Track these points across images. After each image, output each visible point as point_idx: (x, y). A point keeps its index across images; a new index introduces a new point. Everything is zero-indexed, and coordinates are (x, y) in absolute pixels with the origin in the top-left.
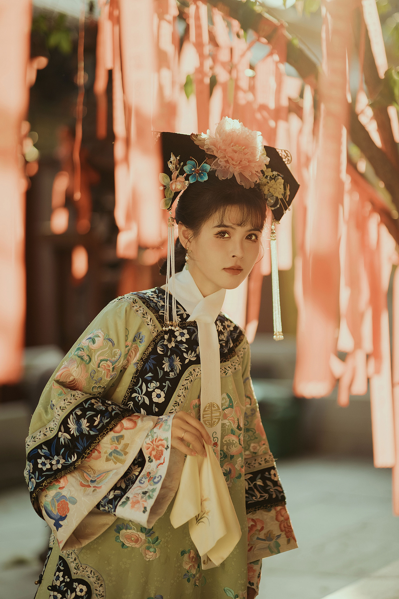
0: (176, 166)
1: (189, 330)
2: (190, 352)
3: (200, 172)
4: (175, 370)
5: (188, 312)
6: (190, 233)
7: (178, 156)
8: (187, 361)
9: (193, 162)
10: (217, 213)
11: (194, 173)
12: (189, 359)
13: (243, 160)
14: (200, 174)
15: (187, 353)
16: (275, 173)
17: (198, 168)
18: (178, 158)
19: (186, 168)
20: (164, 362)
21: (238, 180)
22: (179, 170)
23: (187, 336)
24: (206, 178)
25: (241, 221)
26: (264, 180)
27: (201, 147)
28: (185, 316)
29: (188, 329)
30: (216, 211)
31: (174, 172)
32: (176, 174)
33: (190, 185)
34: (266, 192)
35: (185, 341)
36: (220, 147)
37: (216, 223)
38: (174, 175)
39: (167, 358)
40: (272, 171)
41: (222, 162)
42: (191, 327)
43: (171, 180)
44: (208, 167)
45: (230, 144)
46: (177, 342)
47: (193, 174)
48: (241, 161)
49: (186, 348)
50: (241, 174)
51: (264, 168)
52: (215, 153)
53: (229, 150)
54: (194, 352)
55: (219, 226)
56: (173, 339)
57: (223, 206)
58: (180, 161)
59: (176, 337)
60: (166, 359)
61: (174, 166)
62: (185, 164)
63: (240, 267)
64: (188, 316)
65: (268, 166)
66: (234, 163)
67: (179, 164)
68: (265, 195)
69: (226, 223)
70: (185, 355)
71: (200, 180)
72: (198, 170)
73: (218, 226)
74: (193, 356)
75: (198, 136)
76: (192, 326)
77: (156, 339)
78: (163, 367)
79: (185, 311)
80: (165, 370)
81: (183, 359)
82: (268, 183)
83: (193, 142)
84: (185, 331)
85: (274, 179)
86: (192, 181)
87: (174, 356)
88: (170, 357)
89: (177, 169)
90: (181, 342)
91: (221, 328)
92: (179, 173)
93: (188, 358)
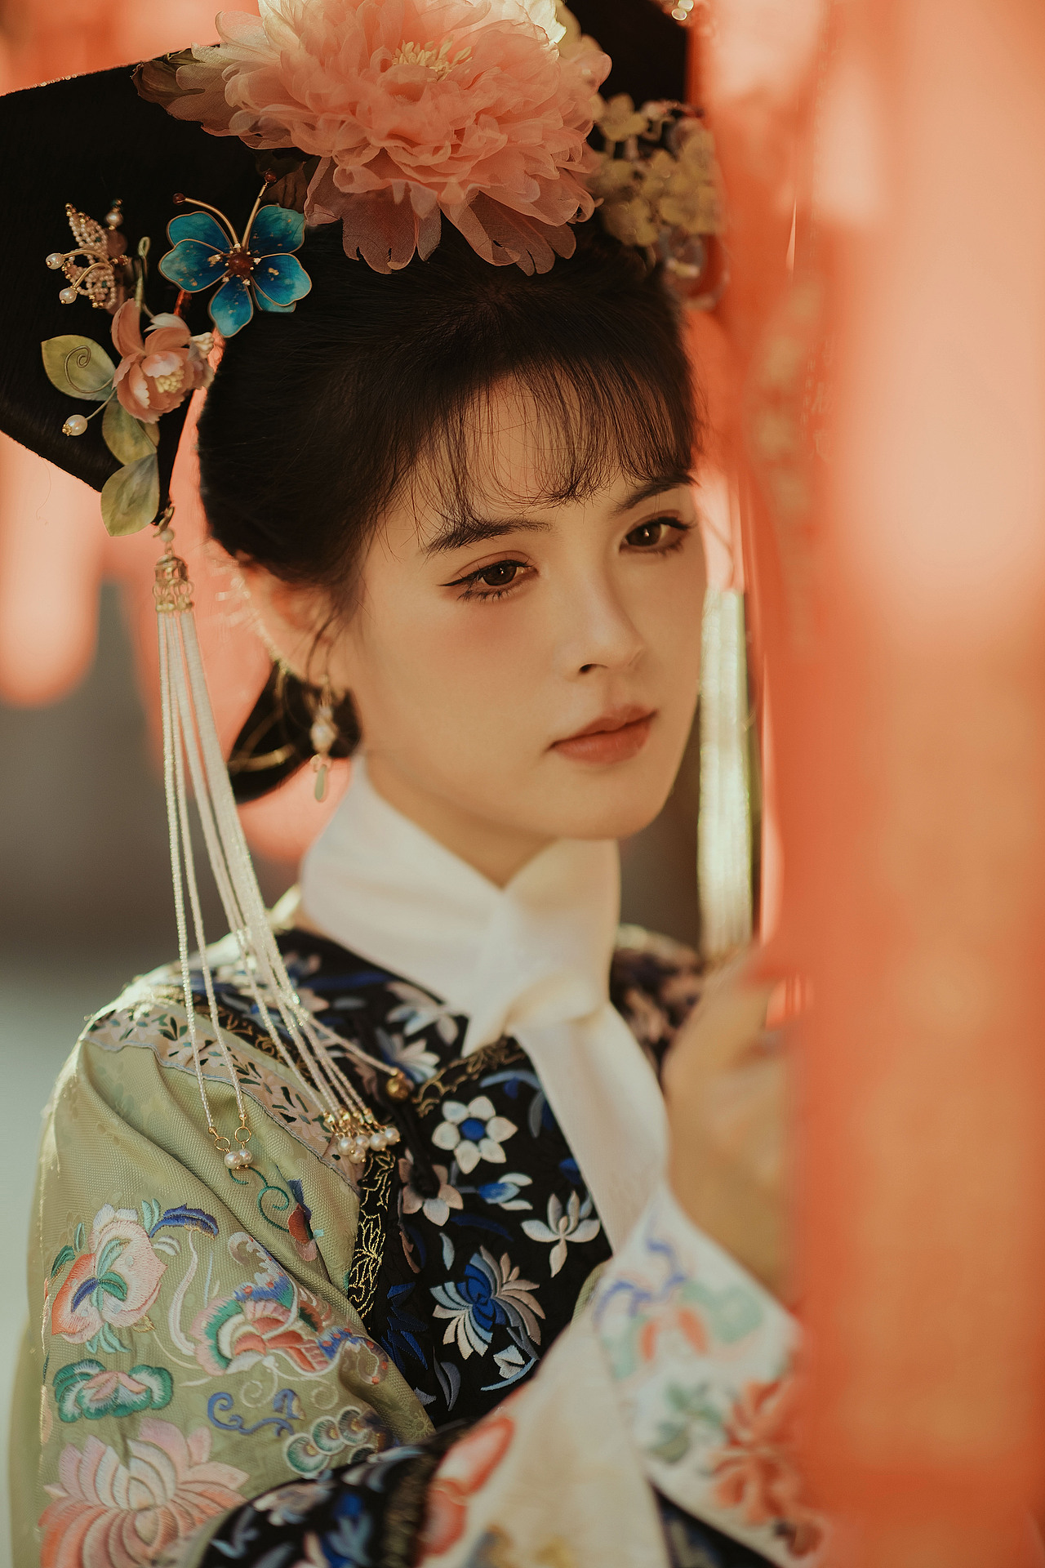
0: (119, 268)
1: (494, 1094)
2: (553, 1204)
3: (257, 261)
4: (516, 1330)
5: (457, 1005)
6: (315, 606)
7: (109, 210)
8: (557, 1260)
9: (197, 219)
10: (423, 464)
11: (226, 280)
12: (562, 1243)
13: (469, 123)
14: (260, 273)
15: (540, 1214)
16: (655, 110)
17: (237, 245)
18: (114, 218)
19: (171, 266)
20: (439, 1313)
21: (480, 243)
22: (139, 291)
23: (502, 1129)
24: (301, 286)
25: (567, 471)
26: (617, 172)
27: (213, 125)
28: (449, 1032)
29: (491, 1093)
30: (412, 461)
31: (116, 307)
32: (134, 318)
33: (232, 346)
34: (646, 235)
35: (499, 1157)
36: (317, 98)
37: (434, 525)
38: (122, 330)
39: (450, 1286)
40: (638, 107)
41: (357, 178)
42: (500, 1077)
43: (116, 359)
44: (295, 223)
45: (364, 64)
46: (462, 1180)
47: (220, 283)
48: (460, 133)
49: (524, 1193)
50: (482, 204)
51: (594, 108)
52: (300, 139)
53: (376, 92)
54: (574, 1198)
55: (457, 538)
56: (440, 1171)
57: (445, 417)
58: (128, 234)
59: (448, 1157)
60: (445, 1294)
61: (108, 276)
62: (161, 246)
63: (636, 709)
64: (462, 1022)
65: (607, 91)
66: (427, 159)
67: (132, 251)
68: (641, 251)
69: (487, 509)
70: (534, 1230)
71: (274, 306)
72: (241, 255)
73: (454, 534)
74: (580, 1221)
75: (175, 66)
76: (502, 1068)
77: (374, 1197)
78: (448, 1338)
79: (439, 1001)
80: (466, 1352)
81: (531, 1258)
82: (638, 176)
83: (156, 112)
84: (482, 1107)
85: (662, 144)
86: (227, 323)
87: (482, 1260)
88: (459, 1274)
89: (125, 282)
90: (487, 1173)
91: (655, 1025)
92: (146, 300)
93: (557, 1242)
